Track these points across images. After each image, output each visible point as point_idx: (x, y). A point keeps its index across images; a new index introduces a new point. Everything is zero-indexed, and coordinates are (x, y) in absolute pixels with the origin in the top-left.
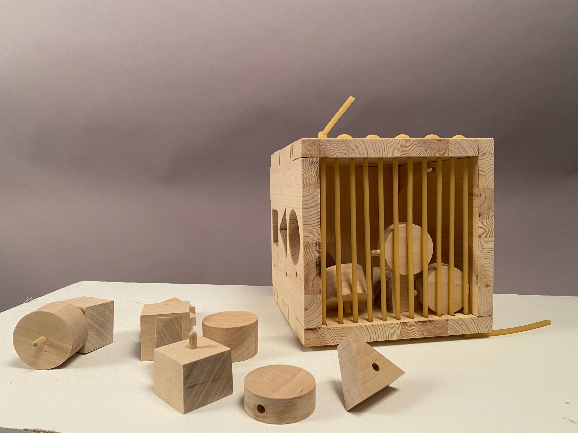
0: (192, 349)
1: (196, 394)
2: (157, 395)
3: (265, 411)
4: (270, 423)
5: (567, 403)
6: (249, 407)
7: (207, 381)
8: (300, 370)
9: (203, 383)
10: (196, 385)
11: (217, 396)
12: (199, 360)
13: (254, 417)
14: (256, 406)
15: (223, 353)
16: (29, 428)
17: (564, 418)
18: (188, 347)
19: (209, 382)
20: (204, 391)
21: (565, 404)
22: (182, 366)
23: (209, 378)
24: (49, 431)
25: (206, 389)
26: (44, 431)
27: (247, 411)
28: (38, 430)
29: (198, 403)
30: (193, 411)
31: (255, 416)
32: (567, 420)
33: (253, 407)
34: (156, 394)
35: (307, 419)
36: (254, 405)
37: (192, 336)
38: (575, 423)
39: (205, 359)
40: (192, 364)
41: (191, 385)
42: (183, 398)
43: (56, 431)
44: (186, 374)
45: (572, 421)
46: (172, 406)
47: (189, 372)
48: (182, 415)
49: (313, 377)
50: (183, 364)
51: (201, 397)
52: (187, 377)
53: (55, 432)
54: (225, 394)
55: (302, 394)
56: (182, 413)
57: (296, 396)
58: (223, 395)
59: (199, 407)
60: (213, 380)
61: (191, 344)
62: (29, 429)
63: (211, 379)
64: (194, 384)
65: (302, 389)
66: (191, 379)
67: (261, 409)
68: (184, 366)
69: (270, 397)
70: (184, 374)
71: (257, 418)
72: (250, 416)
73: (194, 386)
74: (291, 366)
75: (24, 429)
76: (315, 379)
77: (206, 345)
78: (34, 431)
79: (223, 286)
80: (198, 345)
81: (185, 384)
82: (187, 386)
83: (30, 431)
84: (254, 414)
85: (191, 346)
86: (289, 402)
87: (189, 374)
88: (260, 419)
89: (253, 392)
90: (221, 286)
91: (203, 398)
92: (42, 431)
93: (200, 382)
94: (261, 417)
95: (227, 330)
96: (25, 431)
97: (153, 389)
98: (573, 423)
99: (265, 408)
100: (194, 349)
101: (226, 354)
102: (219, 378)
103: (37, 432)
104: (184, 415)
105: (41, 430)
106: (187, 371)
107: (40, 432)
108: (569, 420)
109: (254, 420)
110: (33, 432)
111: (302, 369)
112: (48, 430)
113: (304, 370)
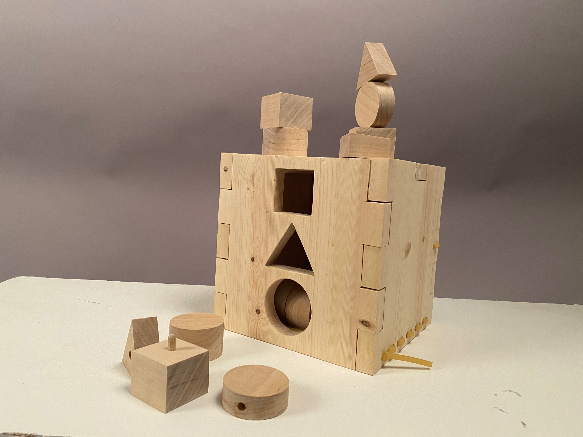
0: (171, 351)
1: (177, 394)
2: (134, 396)
3: (245, 408)
4: (252, 419)
5: (495, 394)
6: (229, 406)
7: (187, 382)
8: (273, 369)
9: (183, 383)
10: (178, 385)
11: (195, 395)
12: (182, 362)
13: (234, 414)
14: (237, 404)
15: (202, 354)
16: (8, 432)
17: (494, 408)
18: (166, 348)
19: (189, 382)
20: (184, 391)
21: (494, 396)
22: (167, 367)
23: (189, 378)
24: (31, 435)
25: (186, 389)
26: (26, 435)
27: (227, 409)
28: (18, 433)
29: (178, 402)
30: (174, 410)
31: (236, 413)
32: (498, 409)
33: (234, 405)
34: (132, 395)
35: (282, 414)
36: (235, 403)
37: (172, 338)
38: (503, 412)
39: (187, 360)
40: (175, 365)
41: (173, 385)
42: (165, 398)
43: (39, 434)
44: (170, 375)
45: (502, 410)
46: (152, 406)
47: (172, 373)
48: (164, 414)
49: (286, 376)
50: (167, 366)
51: (181, 397)
52: (170, 378)
53: (37, 435)
54: (202, 393)
55: (280, 392)
56: (163, 412)
57: (275, 394)
58: (200, 395)
59: (179, 406)
60: (192, 380)
61: (170, 346)
62: (8, 434)
63: (190, 379)
64: (176, 384)
65: (278, 387)
66: (174, 380)
67: (242, 406)
68: (168, 367)
69: (251, 396)
70: (168, 375)
71: (237, 415)
72: (230, 414)
73: (176, 386)
74: (263, 366)
75: (3, 433)
76: (288, 377)
77: (184, 347)
78: (15, 435)
79: (173, 285)
80: (177, 347)
81: (168, 385)
82: (170, 387)
83: (10, 435)
84: (234, 412)
85: (171, 347)
86: (268, 399)
87: (172, 375)
88: (241, 416)
89: (235, 391)
90: (171, 285)
91: (183, 398)
92: (23, 435)
93: (181, 382)
94: (242, 414)
95: (198, 332)
96: (4, 435)
97: (128, 389)
98: (502, 412)
99: (246, 406)
100: (173, 350)
101: (204, 355)
102: (197, 378)
103: (18, 435)
104: (166, 414)
105: (21, 433)
106: (171, 372)
107: (20, 435)
108: (499, 409)
109: (234, 417)
110: (13, 436)
111: (275, 369)
112: (29, 434)
113: (276, 369)
